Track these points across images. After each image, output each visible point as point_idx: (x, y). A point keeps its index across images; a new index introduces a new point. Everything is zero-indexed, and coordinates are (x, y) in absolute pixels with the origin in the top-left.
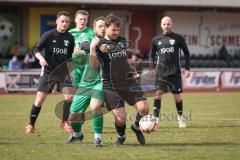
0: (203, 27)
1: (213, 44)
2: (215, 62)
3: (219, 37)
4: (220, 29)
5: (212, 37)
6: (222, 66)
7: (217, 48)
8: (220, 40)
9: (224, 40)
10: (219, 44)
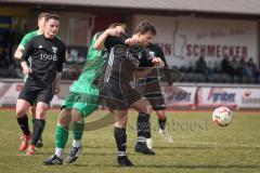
0: (178, 34)
1: (189, 55)
2: (191, 75)
3: (196, 46)
4: (199, 37)
5: (189, 46)
6: (199, 81)
7: (194, 59)
8: (198, 50)
9: (203, 50)
10: (196, 55)
